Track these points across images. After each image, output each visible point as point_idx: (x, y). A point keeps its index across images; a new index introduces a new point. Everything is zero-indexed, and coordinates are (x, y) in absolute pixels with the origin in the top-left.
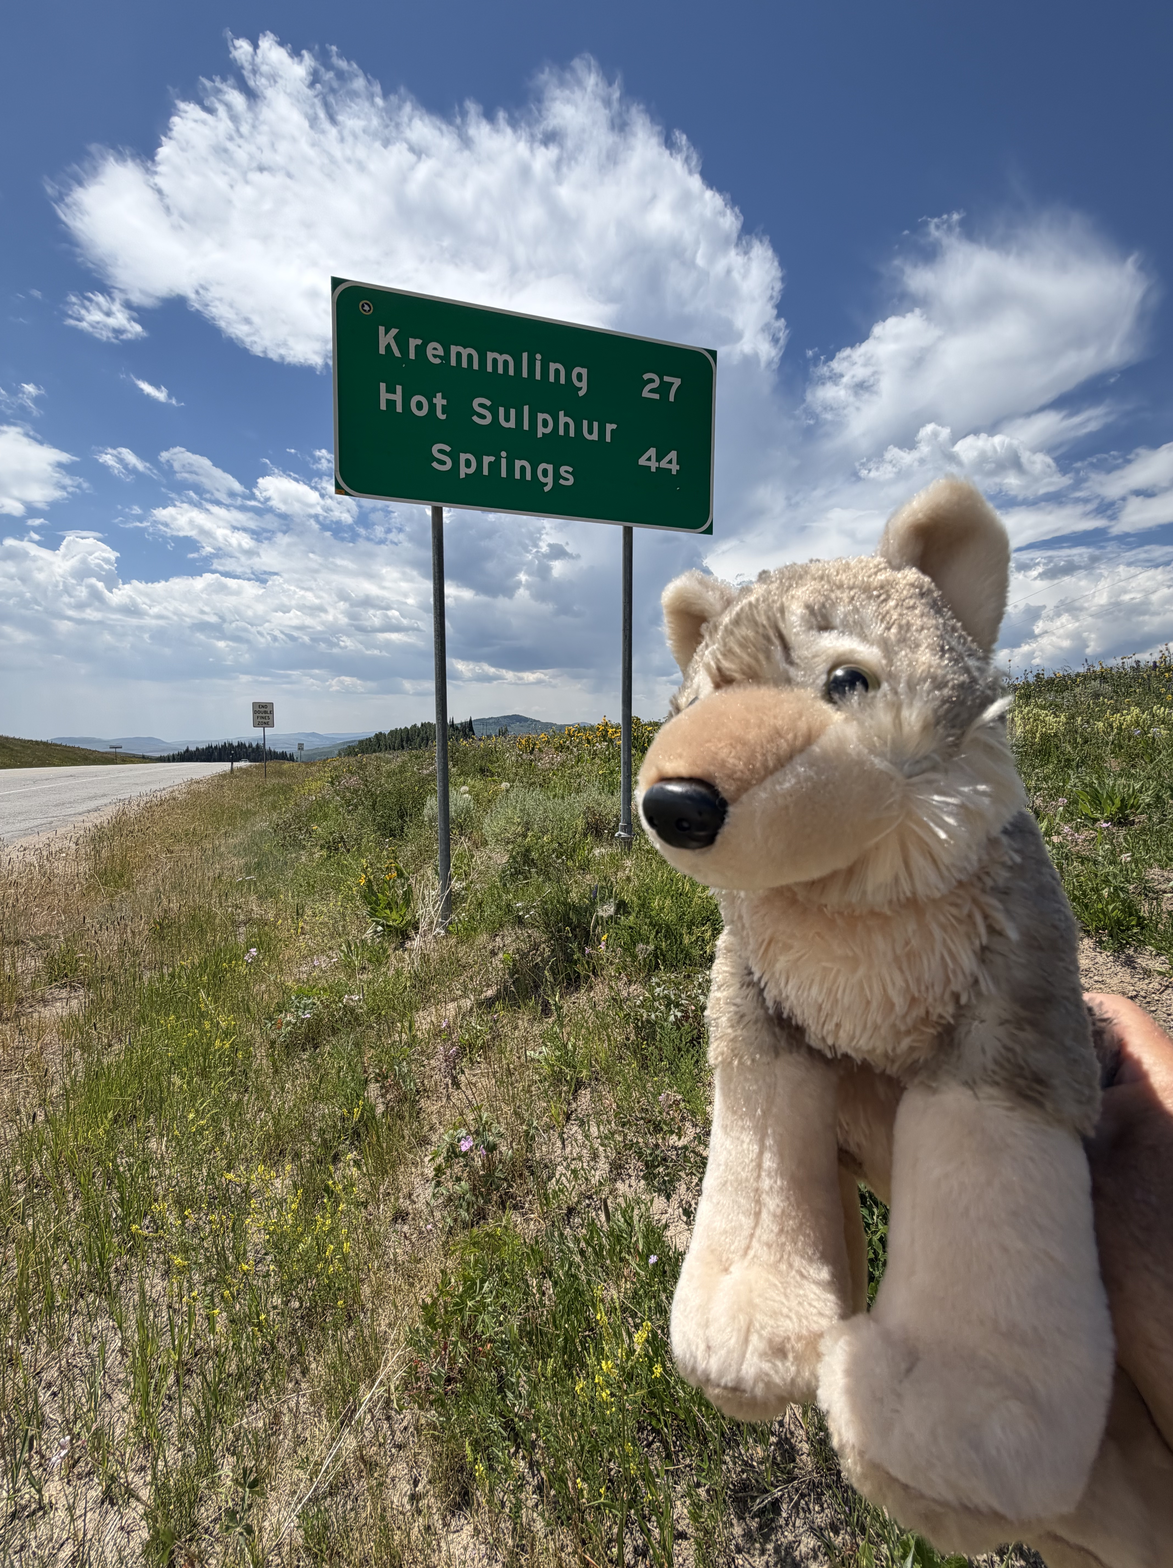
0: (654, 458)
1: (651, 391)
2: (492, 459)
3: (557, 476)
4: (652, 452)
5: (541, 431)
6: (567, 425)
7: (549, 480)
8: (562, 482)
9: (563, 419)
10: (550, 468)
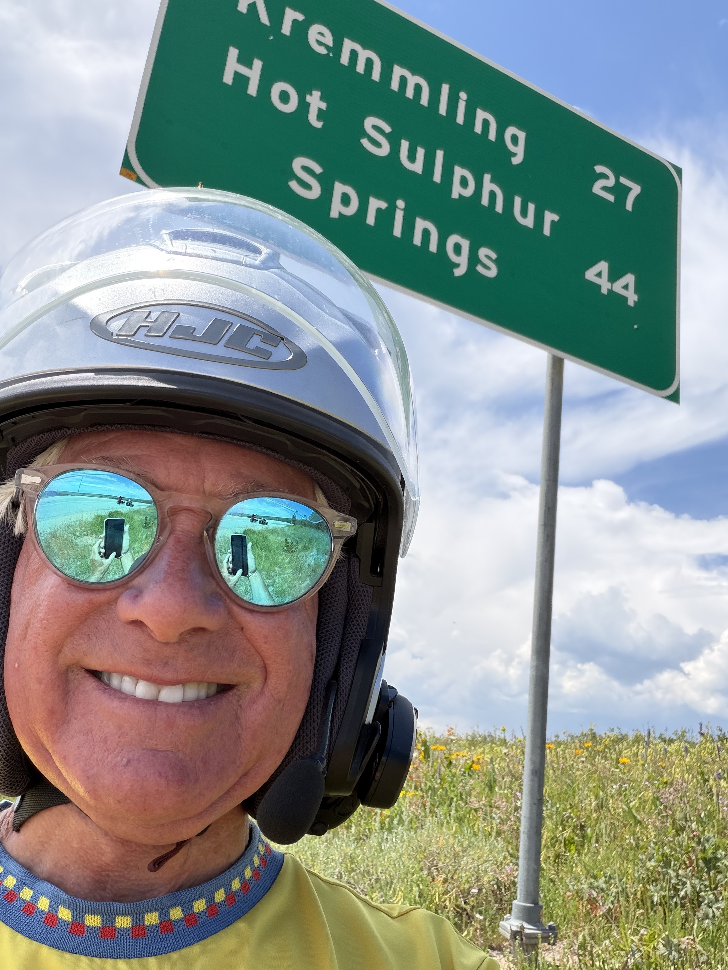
0: (605, 275)
1: (605, 189)
2: (383, 205)
3: (474, 259)
4: (603, 266)
5: (457, 191)
6: (492, 195)
7: (463, 261)
8: (479, 268)
9: (488, 185)
10: (465, 244)
